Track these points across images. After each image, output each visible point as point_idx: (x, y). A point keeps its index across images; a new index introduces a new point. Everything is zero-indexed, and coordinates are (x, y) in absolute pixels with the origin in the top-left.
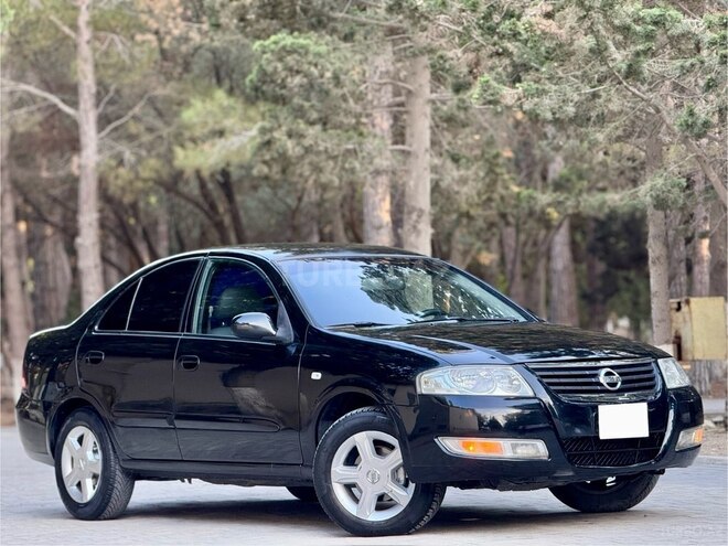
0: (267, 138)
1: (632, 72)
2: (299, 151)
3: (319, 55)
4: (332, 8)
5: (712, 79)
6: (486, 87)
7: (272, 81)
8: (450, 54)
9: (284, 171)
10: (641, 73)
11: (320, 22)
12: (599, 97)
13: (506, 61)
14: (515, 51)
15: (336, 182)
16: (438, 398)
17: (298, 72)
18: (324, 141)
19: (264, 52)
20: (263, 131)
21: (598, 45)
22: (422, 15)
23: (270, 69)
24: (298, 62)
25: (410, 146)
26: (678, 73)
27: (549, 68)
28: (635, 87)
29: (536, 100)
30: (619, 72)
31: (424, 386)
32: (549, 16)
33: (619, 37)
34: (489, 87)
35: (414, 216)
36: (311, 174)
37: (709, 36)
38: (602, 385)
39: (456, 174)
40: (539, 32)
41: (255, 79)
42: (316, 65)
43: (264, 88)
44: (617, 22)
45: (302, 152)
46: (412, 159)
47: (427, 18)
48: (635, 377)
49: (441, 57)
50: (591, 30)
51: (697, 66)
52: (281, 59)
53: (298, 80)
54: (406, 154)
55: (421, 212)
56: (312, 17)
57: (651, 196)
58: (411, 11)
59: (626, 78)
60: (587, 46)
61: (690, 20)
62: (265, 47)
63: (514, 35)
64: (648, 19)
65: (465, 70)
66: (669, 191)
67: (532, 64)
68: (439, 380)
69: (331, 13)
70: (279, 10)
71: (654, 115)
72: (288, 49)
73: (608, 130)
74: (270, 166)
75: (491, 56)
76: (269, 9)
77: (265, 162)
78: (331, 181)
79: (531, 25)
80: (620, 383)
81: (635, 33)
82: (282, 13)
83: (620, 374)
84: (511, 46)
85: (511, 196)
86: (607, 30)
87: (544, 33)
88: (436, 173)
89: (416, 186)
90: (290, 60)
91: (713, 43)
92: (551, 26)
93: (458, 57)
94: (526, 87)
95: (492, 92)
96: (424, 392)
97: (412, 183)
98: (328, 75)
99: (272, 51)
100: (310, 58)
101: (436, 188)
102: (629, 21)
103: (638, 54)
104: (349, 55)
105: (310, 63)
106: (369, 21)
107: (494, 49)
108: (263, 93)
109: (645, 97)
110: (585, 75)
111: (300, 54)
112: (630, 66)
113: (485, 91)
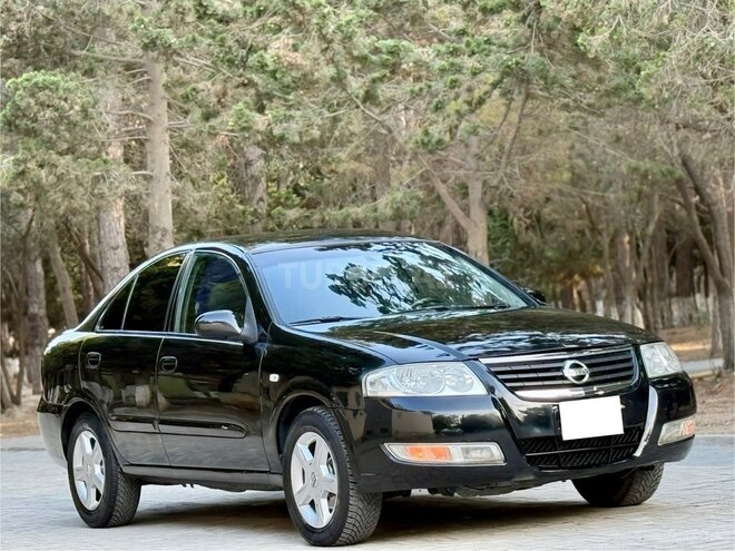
0: (21, 169)
1: (369, 97)
2: (52, 179)
3: (67, 90)
4: (73, 47)
5: (439, 102)
6: (240, 115)
7: (24, 116)
8: (200, 86)
9: (37, 199)
10: (378, 97)
11: (62, 60)
12: (340, 120)
13: (252, 91)
14: (260, 82)
15: (87, 207)
16: (385, 400)
17: (48, 106)
18: (74, 169)
19: (17, 89)
20: (17, 162)
21: (338, 74)
22: (175, 52)
23: (23, 104)
24: (49, 96)
25: (152, 171)
26: (408, 97)
27: (296, 96)
28: (370, 110)
29: (285, 125)
30: (357, 97)
31: (369, 388)
32: (295, 48)
33: (358, 66)
34: (242, 114)
35: (159, 236)
36: (63, 201)
37: (439, 63)
38: (566, 379)
39: (197, 195)
40: (286, 64)
41: (8, 114)
42: (66, 100)
43: (17, 122)
44: (356, 53)
45: (55, 180)
46: (154, 183)
47: (179, 54)
48: (608, 368)
49: (194, 89)
50: (332, 61)
51: (425, 91)
52: (33, 95)
53: (49, 113)
54: (147, 178)
55: (165, 230)
56: (55, 55)
57: (392, 207)
58: (164, 47)
59: (364, 102)
60: (328, 74)
61: (421, 49)
62: (17, 84)
63: (262, 67)
64: (384, 50)
65: (215, 100)
66: (408, 203)
67: (275, 93)
68: (385, 381)
69: (73, 52)
70: (24, 49)
71: (386, 135)
72: (40, 85)
73: (349, 149)
74: (25, 195)
75: (238, 87)
76: (15, 49)
77: (19, 191)
78: (82, 206)
79: (279, 58)
80: (587, 376)
81: (372, 63)
82: (27, 52)
83: (588, 366)
84: (255, 78)
85: (237, 215)
86: (347, 60)
87: (290, 64)
88: (178, 195)
89: (160, 207)
90: (42, 96)
91: (443, 70)
92: (297, 58)
93: (208, 89)
94: (274, 113)
95: (245, 119)
96: (369, 395)
97: (156, 205)
98: (77, 108)
99: (25, 88)
100: (61, 92)
101: (177, 208)
102: (366, 51)
103: (374, 81)
104: (93, 89)
105: (60, 98)
106: (108, 57)
107: (240, 80)
108: (16, 126)
109: (380, 119)
110: (325, 101)
111: (51, 90)
112: (367, 92)
113: (240, 118)
